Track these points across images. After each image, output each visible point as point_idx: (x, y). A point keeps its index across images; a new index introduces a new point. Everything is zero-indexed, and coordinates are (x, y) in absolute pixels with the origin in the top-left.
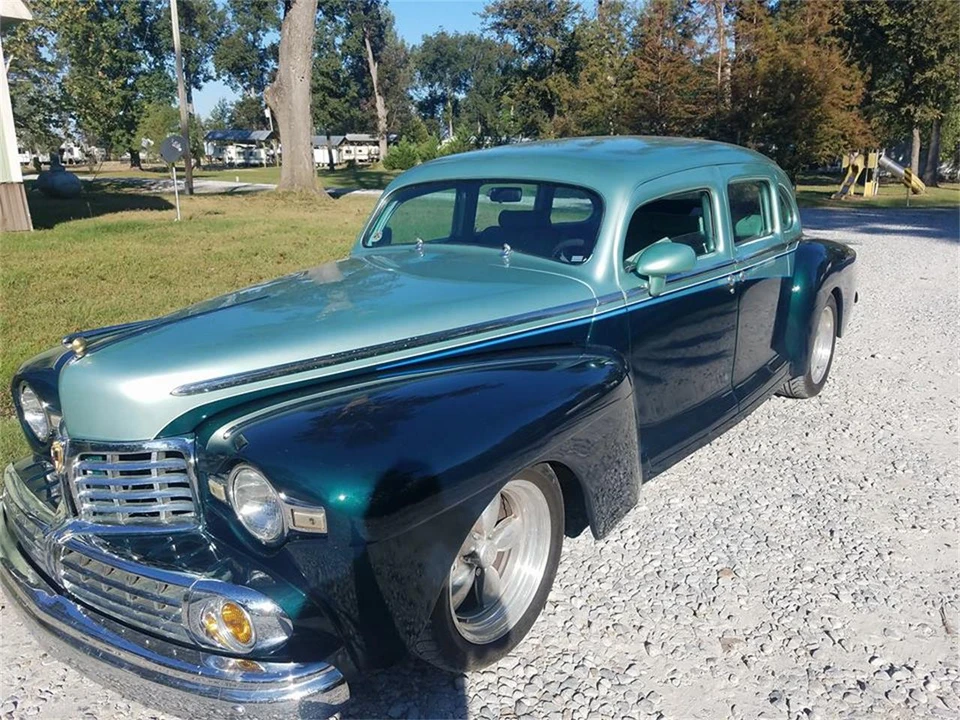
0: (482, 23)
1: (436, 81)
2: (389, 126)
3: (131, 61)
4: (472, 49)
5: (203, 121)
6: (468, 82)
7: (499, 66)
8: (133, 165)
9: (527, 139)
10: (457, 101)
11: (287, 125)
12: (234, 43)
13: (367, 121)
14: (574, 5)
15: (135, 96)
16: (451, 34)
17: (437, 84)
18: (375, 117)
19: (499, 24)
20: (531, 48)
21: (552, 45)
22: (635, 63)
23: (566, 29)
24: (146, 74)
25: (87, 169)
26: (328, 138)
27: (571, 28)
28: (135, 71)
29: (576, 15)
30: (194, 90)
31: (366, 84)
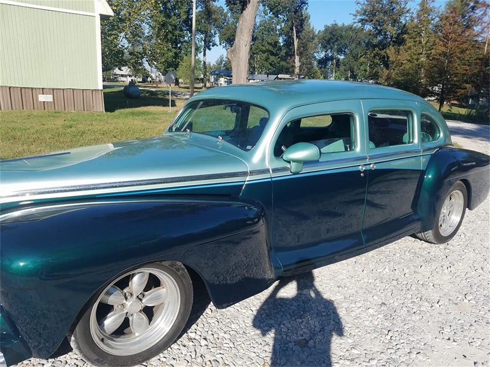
0: (354, 19)
1: (329, 49)
2: (300, 71)
3: (180, 36)
4: (351, 33)
5: (212, 65)
6: (346, 50)
7: (364, 42)
8: (176, 85)
9: (372, 81)
10: (339, 60)
11: (236, 68)
12: (229, 28)
13: (289, 68)
14: (407, 9)
15: (180, 52)
16: (340, 24)
17: (329, 50)
18: (293, 66)
19: (363, 20)
20: (380, 32)
21: (392, 31)
22: (434, 42)
23: (401, 22)
24: (187, 42)
25: (155, 85)
26: (268, 76)
27: (404, 22)
28: (182, 40)
29: (408, 15)
30: (207, 50)
31: (292, 49)
